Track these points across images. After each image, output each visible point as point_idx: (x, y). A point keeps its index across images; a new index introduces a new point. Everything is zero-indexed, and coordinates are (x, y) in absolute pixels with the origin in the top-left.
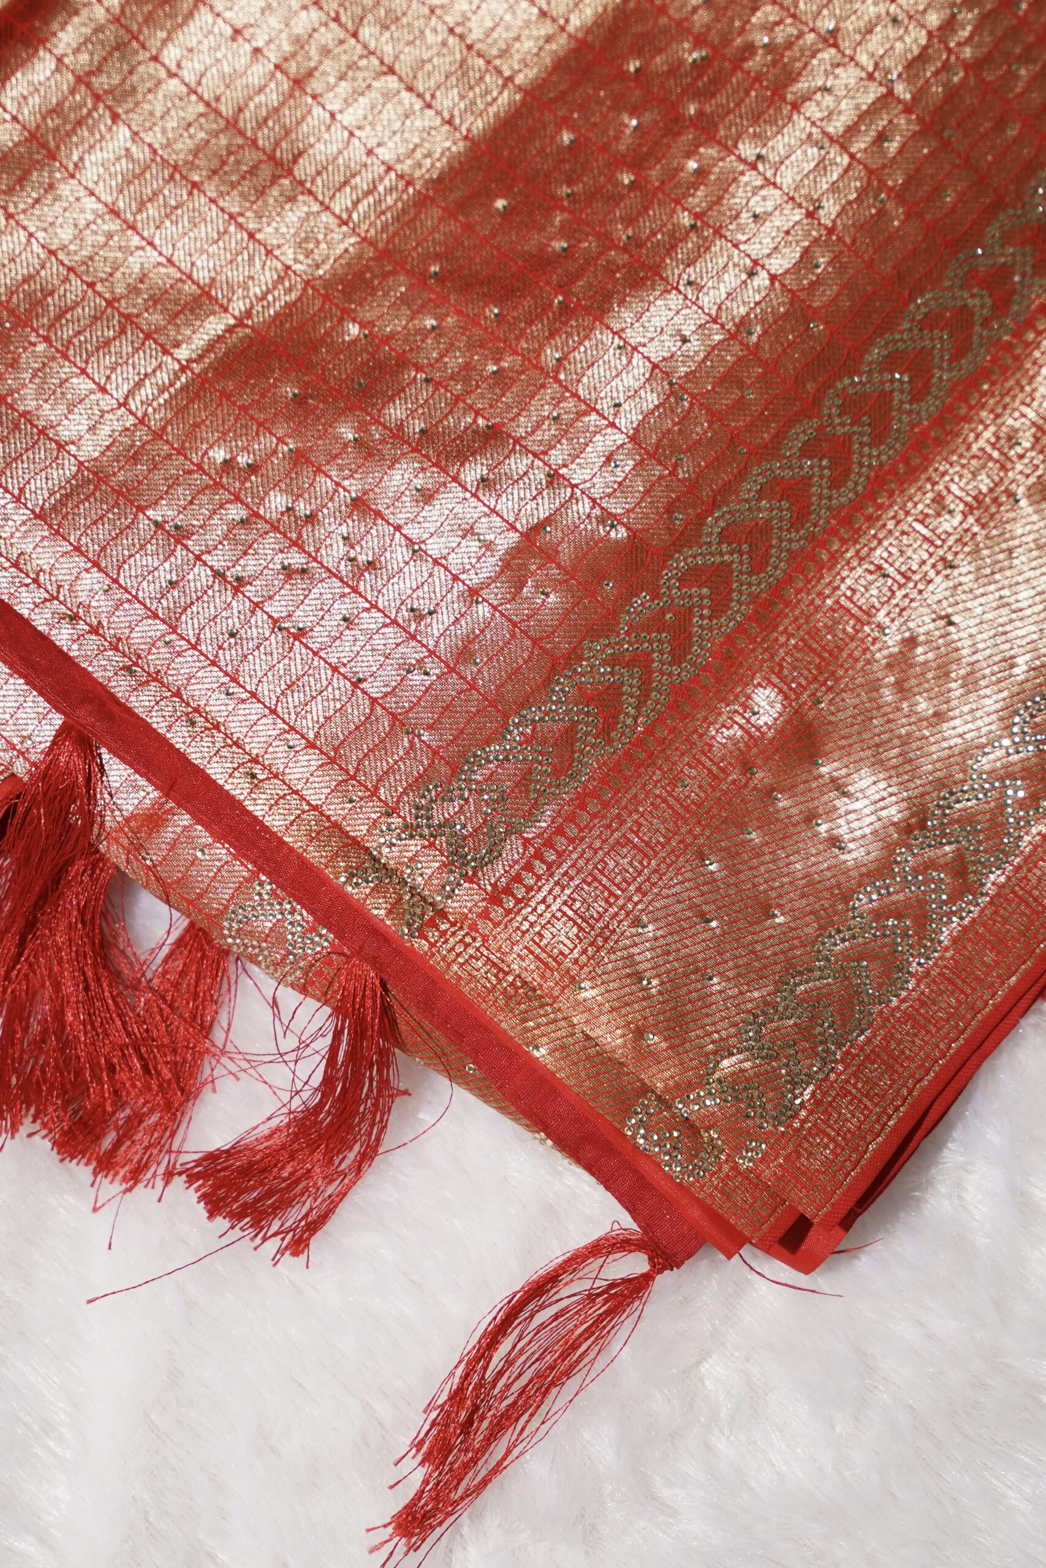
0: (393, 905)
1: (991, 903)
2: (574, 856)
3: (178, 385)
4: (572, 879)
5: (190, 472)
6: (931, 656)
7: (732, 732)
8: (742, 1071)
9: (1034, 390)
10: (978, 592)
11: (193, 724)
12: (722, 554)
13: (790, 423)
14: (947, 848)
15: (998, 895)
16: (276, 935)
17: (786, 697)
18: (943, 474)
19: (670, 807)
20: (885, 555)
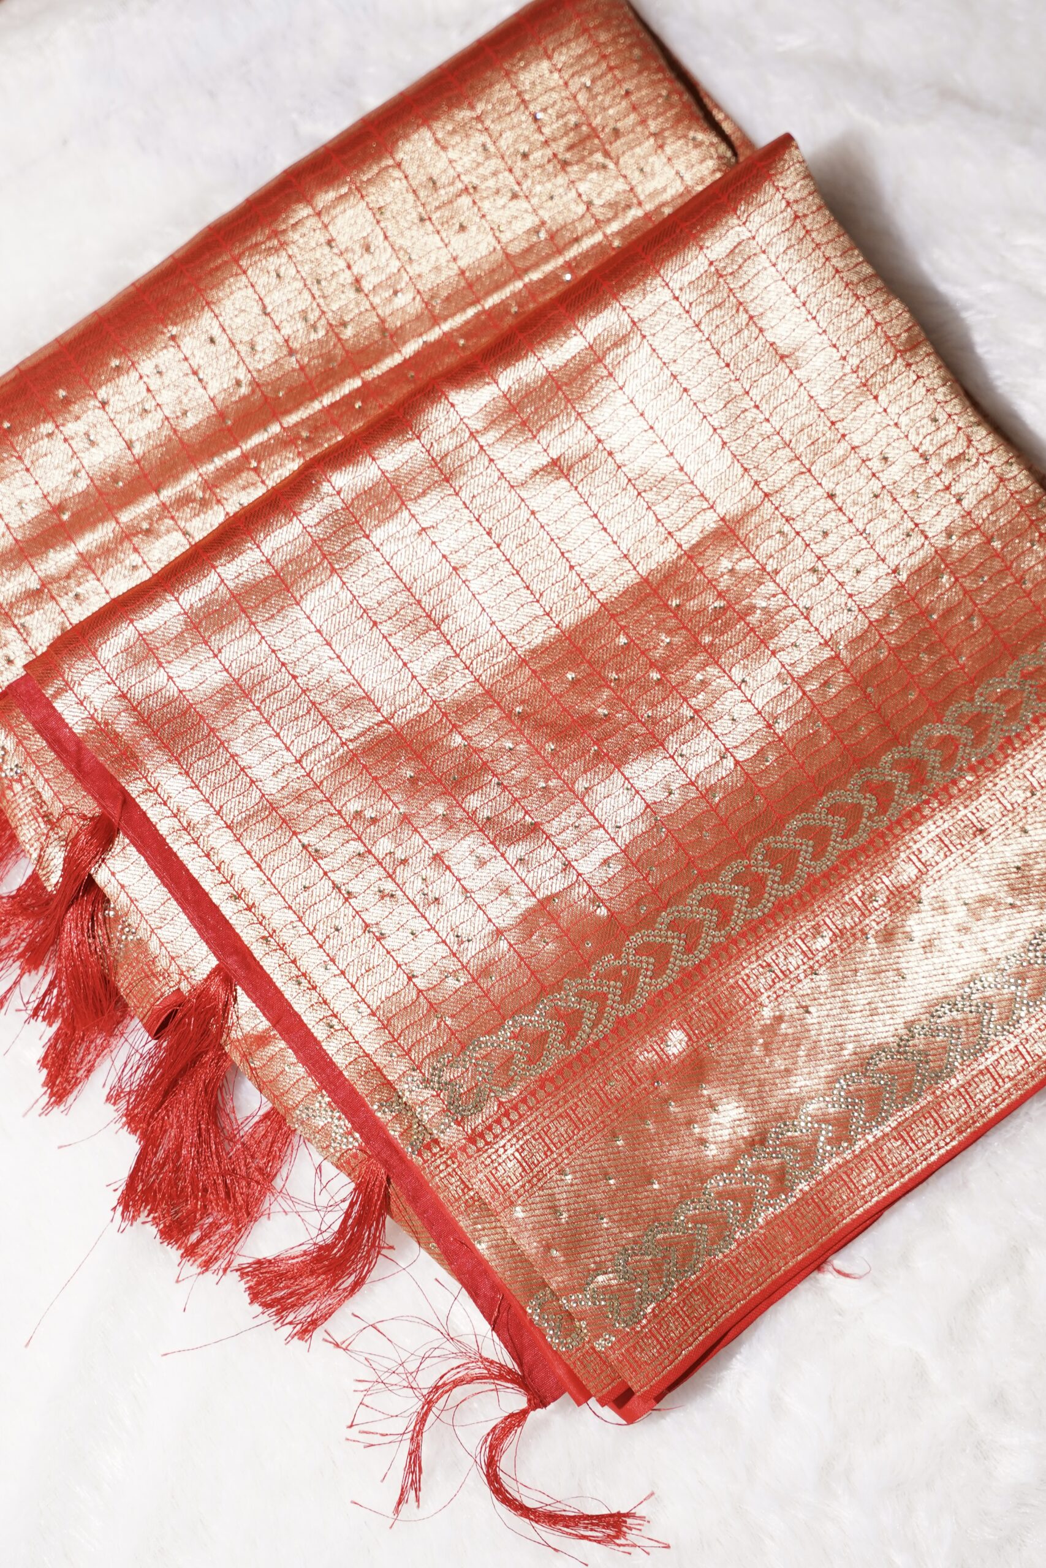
0: (405, 1131)
1: (796, 1203)
2: (530, 1119)
3: (337, 755)
4: (525, 1134)
5: (332, 815)
6: (790, 1031)
7: (650, 1055)
8: (610, 1286)
9: (892, 867)
10: (829, 994)
11: (299, 984)
12: (667, 937)
13: (727, 860)
14: (775, 1161)
15: (802, 1198)
16: (325, 1131)
17: (690, 1039)
18: (823, 911)
19: (600, 1097)
20: (774, 957)
